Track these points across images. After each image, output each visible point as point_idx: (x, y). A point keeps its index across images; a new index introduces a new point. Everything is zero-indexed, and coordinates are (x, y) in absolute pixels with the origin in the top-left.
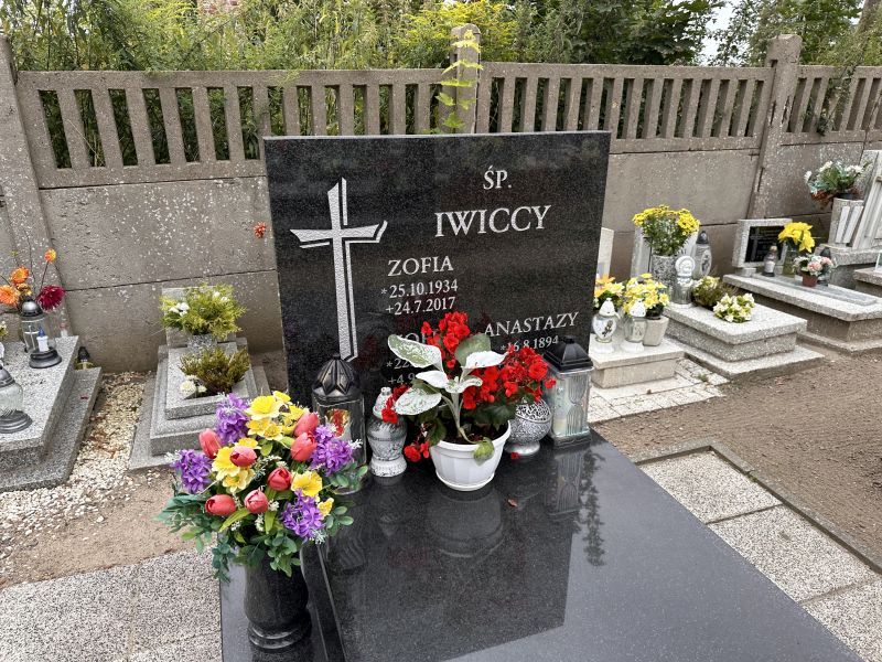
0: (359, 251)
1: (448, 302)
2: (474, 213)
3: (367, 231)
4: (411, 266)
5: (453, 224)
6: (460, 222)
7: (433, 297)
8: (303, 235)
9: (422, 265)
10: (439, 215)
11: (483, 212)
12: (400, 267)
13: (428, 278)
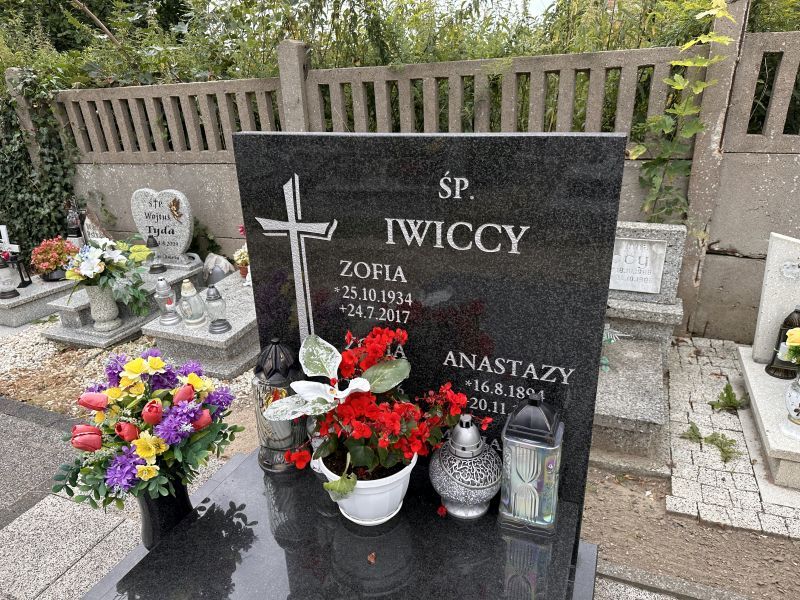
1: (403, 316)
2: (428, 223)
3: (319, 228)
4: (362, 270)
5: (405, 232)
7: (387, 307)
9: (373, 270)
11: (439, 225)
12: (351, 269)
13: (380, 284)
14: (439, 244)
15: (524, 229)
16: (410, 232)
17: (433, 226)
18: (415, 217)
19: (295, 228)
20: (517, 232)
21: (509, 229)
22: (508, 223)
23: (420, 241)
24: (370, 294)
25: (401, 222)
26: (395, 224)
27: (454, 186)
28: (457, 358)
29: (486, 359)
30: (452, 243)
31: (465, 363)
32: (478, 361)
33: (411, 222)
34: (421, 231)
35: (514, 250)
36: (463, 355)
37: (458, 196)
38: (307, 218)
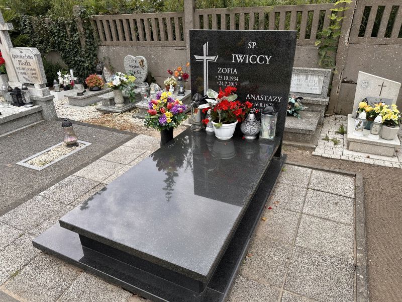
0: (211, 64)
1: (235, 84)
2: (245, 55)
3: (213, 58)
4: (224, 71)
5: (238, 58)
6: (240, 58)
7: (231, 82)
8: (197, 57)
9: (228, 71)
10: (234, 55)
11: (247, 56)
12: (221, 70)
13: (229, 75)
14: (247, 62)
15: (270, 57)
16: (239, 58)
17: (246, 56)
18: (241, 54)
19: (205, 58)
20: (268, 57)
21: (266, 57)
22: (266, 55)
23: (242, 61)
24: (226, 78)
25: (237, 55)
26: (235, 56)
27: (252, 45)
28: (250, 96)
29: (258, 96)
30: (251, 61)
31: (252, 98)
32: (256, 97)
33: (240, 56)
34: (242, 58)
35: (268, 63)
36: (252, 95)
37: (253, 48)
38: (209, 55)
